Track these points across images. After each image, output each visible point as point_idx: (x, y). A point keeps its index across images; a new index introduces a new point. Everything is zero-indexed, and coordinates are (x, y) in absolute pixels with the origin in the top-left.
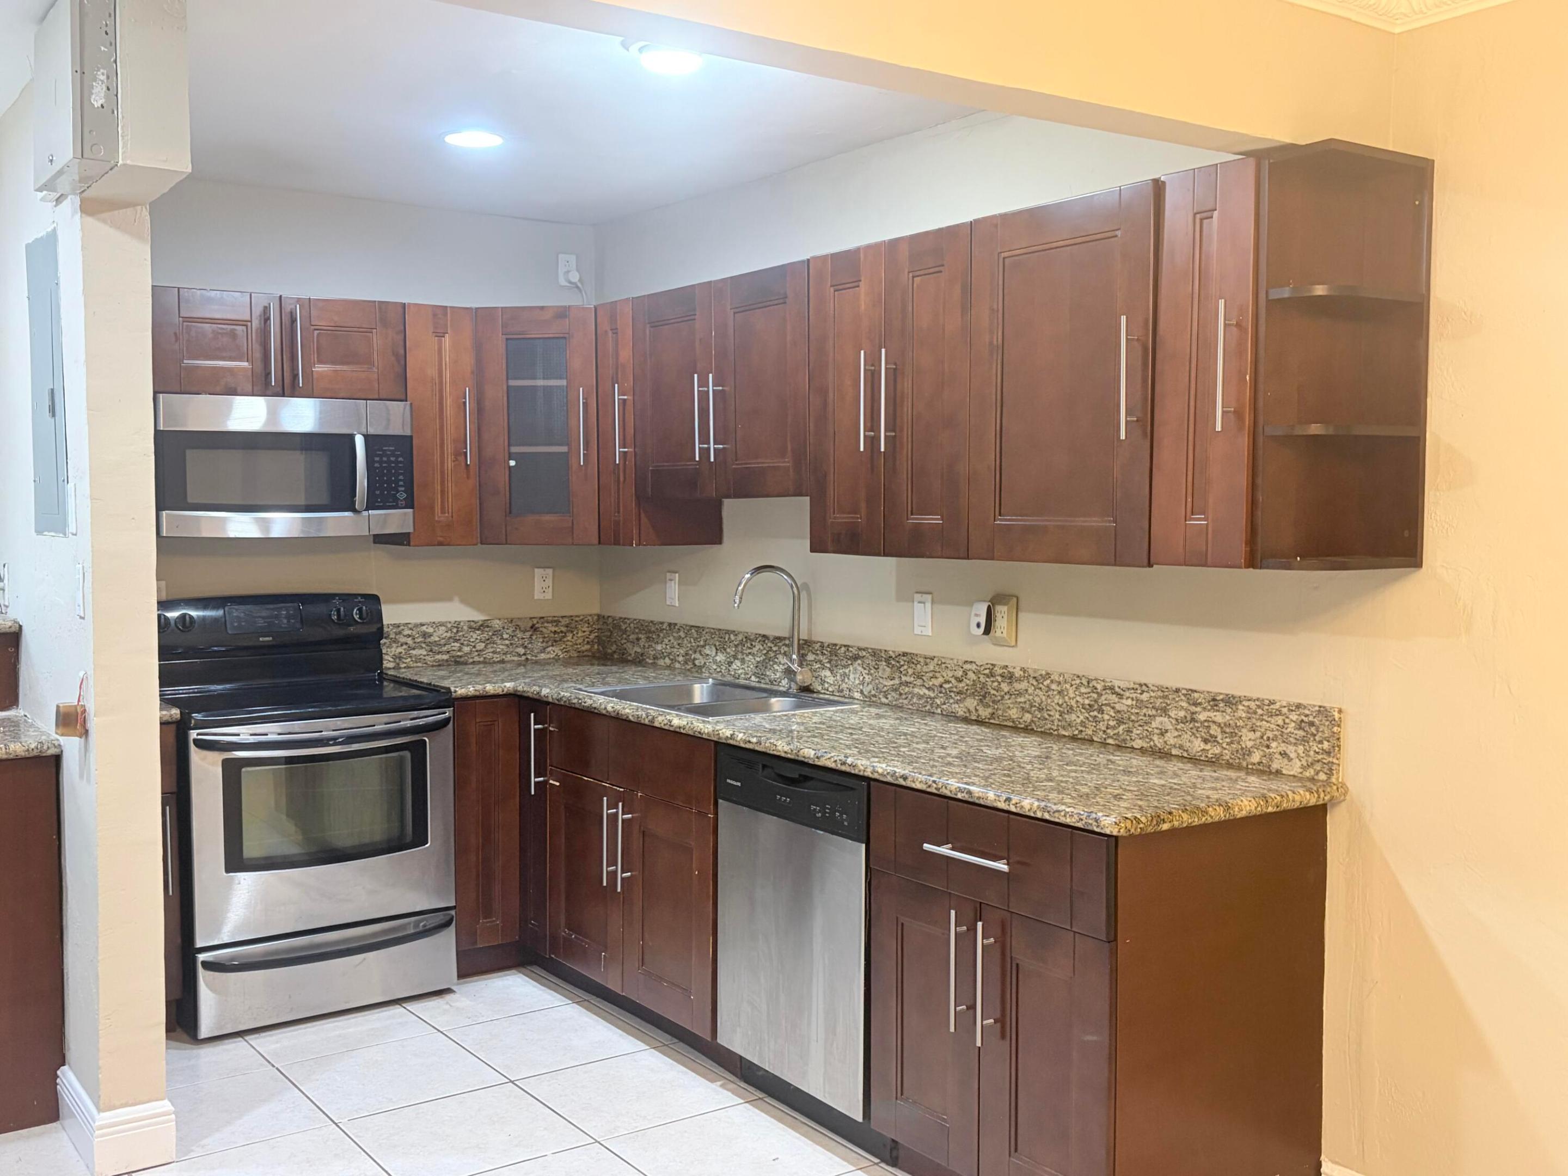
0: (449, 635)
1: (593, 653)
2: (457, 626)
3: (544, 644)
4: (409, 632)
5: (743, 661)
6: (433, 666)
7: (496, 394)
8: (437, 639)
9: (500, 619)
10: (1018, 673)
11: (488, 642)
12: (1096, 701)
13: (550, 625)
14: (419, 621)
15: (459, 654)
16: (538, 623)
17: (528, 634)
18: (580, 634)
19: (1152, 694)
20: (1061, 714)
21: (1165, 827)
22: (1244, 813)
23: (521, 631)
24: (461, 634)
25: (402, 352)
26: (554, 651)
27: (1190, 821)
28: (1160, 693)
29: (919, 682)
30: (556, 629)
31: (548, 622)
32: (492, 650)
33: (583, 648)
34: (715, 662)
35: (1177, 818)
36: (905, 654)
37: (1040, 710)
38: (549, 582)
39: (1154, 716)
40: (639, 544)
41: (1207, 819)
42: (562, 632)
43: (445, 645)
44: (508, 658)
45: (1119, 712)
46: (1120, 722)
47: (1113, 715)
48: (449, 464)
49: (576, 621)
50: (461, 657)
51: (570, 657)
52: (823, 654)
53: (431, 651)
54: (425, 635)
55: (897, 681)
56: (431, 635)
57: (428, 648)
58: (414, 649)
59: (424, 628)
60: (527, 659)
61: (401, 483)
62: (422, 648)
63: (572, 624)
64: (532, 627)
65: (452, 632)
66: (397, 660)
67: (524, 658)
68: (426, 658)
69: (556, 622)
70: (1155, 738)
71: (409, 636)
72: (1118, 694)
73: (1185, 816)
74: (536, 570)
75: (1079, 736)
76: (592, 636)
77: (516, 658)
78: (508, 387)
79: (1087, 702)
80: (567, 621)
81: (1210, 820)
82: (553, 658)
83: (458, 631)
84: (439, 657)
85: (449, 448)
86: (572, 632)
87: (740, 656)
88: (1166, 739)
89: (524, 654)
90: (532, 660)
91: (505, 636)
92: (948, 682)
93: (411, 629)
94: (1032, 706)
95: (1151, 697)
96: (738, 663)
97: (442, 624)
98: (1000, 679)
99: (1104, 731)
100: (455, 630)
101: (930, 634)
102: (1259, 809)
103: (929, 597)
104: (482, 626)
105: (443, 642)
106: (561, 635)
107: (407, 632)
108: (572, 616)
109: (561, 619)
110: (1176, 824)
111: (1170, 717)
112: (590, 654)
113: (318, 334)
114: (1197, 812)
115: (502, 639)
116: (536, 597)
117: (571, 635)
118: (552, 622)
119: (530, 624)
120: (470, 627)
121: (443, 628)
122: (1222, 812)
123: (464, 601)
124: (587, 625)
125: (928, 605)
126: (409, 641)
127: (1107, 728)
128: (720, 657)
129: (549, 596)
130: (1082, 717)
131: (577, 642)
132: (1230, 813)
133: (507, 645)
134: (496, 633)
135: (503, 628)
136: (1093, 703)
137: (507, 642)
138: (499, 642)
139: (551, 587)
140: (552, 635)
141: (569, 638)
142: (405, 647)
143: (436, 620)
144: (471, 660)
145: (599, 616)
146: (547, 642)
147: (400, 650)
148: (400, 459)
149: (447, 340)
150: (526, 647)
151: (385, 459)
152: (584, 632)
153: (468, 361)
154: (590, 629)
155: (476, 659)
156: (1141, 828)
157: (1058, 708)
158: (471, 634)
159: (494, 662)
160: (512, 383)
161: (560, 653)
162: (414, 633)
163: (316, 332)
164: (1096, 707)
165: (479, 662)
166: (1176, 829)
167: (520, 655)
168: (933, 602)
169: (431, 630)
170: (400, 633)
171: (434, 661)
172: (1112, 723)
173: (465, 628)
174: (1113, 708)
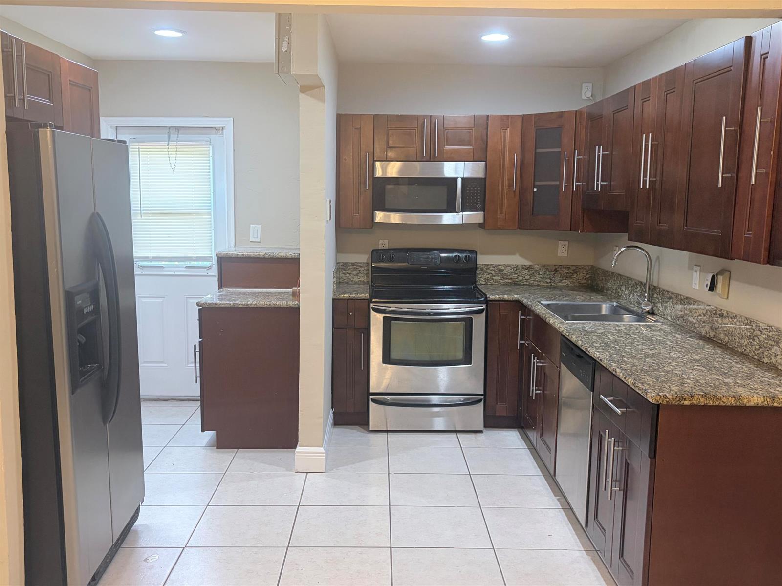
0: (512, 271)
1: (588, 285)
2: (517, 266)
3: (561, 279)
4: (493, 269)
5: (634, 295)
6: (503, 285)
7: (530, 157)
8: (506, 272)
9: (538, 265)
10: (725, 314)
11: (531, 275)
12: (752, 333)
13: (565, 269)
14: (497, 264)
15: (517, 280)
16: (558, 268)
17: (553, 273)
18: (581, 275)
19: (774, 333)
20: (739, 339)
21: (686, 403)
22: (752, 404)
23: (549, 271)
24: (518, 271)
25: (485, 137)
26: (566, 282)
27: (706, 402)
28: (777, 333)
29: (690, 314)
30: (568, 271)
31: (564, 268)
32: (533, 279)
33: (582, 282)
34: (625, 294)
35: (696, 399)
36: (687, 298)
37: (731, 336)
38: (566, 248)
39: (774, 346)
40: (582, 231)
41: (720, 403)
42: (571, 273)
43: (510, 275)
44: (542, 284)
45: (760, 341)
46: (760, 347)
47: (758, 342)
48: (506, 191)
49: (579, 268)
50: (517, 281)
51: (575, 286)
52: (660, 295)
53: (503, 278)
54: (500, 270)
55: (683, 313)
56: (503, 270)
57: (502, 277)
58: (494, 276)
59: (500, 267)
60: (551, 285)
61: (479, 200)
62: (499, 276)
63: (577, 269)
64: (555, 270)
65: (514, 270)
66: (487, 281)
67: (550, 284)
68: (501, 281)
69: (568, 268)
70: (773, 358)
71: (492, 270)
72: (761, 331)
73: (702, 400)
74: (560, 242)
75: (745, 353)
76: (588, 276)
77: (545, 284)
78: (535, 153)
79: (749, 334)
80: (574, 268)
81: (722, 404)
82: (566, 286)
83: (516, 270)
84: (507, 281)
85: (506, 183)
86: (576, 273)
87: (633, 292)
88: (777, 359)
89: (550, 283)
90: (554, 286)
91: (540, 273)
92: (700, 315)
93: (494, 267)
94: (729, 333)
95: (773, 334)
96: (632, 296)
97: (509, 266)
98: (718, 316)
99: (754, 351)
100: (515, 269)
101: (698, 288)
102: (766, 403)
103: (699, 268)
104: (529, 268)
105: (509, 274)
106: (570, 274)
107: (491, 268)
108: (577, 266)
109: (571, 267)
110: (695, 403)
111: (779, 347)
112: (586, 285)
113: (447, 133)
114: (713, 398)
115: (539, 274)
116: (559, 255)
117: (576, 275)
118: (566, 268)
119: (554, 268)
120: (523, 268)
121: (510, 267)
122: (733, 401)
123: (520, 255)
124: (585, 270)
125: (698, 272)
126: (493, 272)
127: (755, 350)
128: (627, 292)
129: (565, 255)
130: (746, 342)
131: (579, 279)
132: (739, 402)
133: (541, 277)
134: (536, 271)
135: (540, 269)
136: (751, 335)
137: (541, 276)
138: (537, 276)
139: (567, 251)
140: (566, 274)
141: (575, 276)
142: (490, 275)
143: (506, 264)
144: (522, 284)
145: (592, 267)
146: (563, 278)
147: (488, 276)
148: (479, 189)
149: (508, 131)
150: (551, 279)
151: (472, 189)
152: (583, 274)
153: (518, 140)
154: (587, 272)
155: (525, 283)
156: (666, 401)
157: (738, 336)
158: (523, 271)
159: (534, 286)
160: (539, 151)
161: (569, 283)
162: (495, 269)
163: (446, 131)
164: (752, 337)
165: (526, 285)
166: (695, 405)
167: (547, 283)
168: (700, 271)
169: (503, 268)
170: (488, 268)
171: (504, 283)
172: (757, 347)
173: (520, 268)
174: (758, 339)
